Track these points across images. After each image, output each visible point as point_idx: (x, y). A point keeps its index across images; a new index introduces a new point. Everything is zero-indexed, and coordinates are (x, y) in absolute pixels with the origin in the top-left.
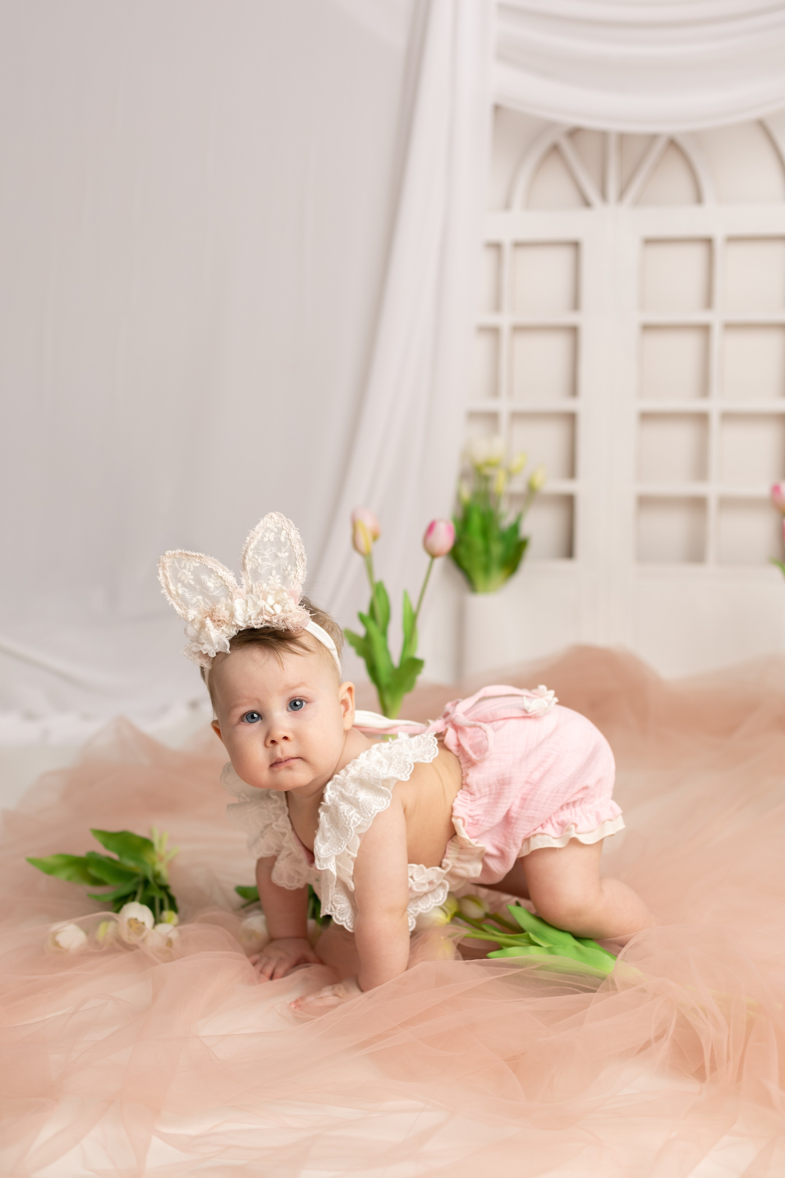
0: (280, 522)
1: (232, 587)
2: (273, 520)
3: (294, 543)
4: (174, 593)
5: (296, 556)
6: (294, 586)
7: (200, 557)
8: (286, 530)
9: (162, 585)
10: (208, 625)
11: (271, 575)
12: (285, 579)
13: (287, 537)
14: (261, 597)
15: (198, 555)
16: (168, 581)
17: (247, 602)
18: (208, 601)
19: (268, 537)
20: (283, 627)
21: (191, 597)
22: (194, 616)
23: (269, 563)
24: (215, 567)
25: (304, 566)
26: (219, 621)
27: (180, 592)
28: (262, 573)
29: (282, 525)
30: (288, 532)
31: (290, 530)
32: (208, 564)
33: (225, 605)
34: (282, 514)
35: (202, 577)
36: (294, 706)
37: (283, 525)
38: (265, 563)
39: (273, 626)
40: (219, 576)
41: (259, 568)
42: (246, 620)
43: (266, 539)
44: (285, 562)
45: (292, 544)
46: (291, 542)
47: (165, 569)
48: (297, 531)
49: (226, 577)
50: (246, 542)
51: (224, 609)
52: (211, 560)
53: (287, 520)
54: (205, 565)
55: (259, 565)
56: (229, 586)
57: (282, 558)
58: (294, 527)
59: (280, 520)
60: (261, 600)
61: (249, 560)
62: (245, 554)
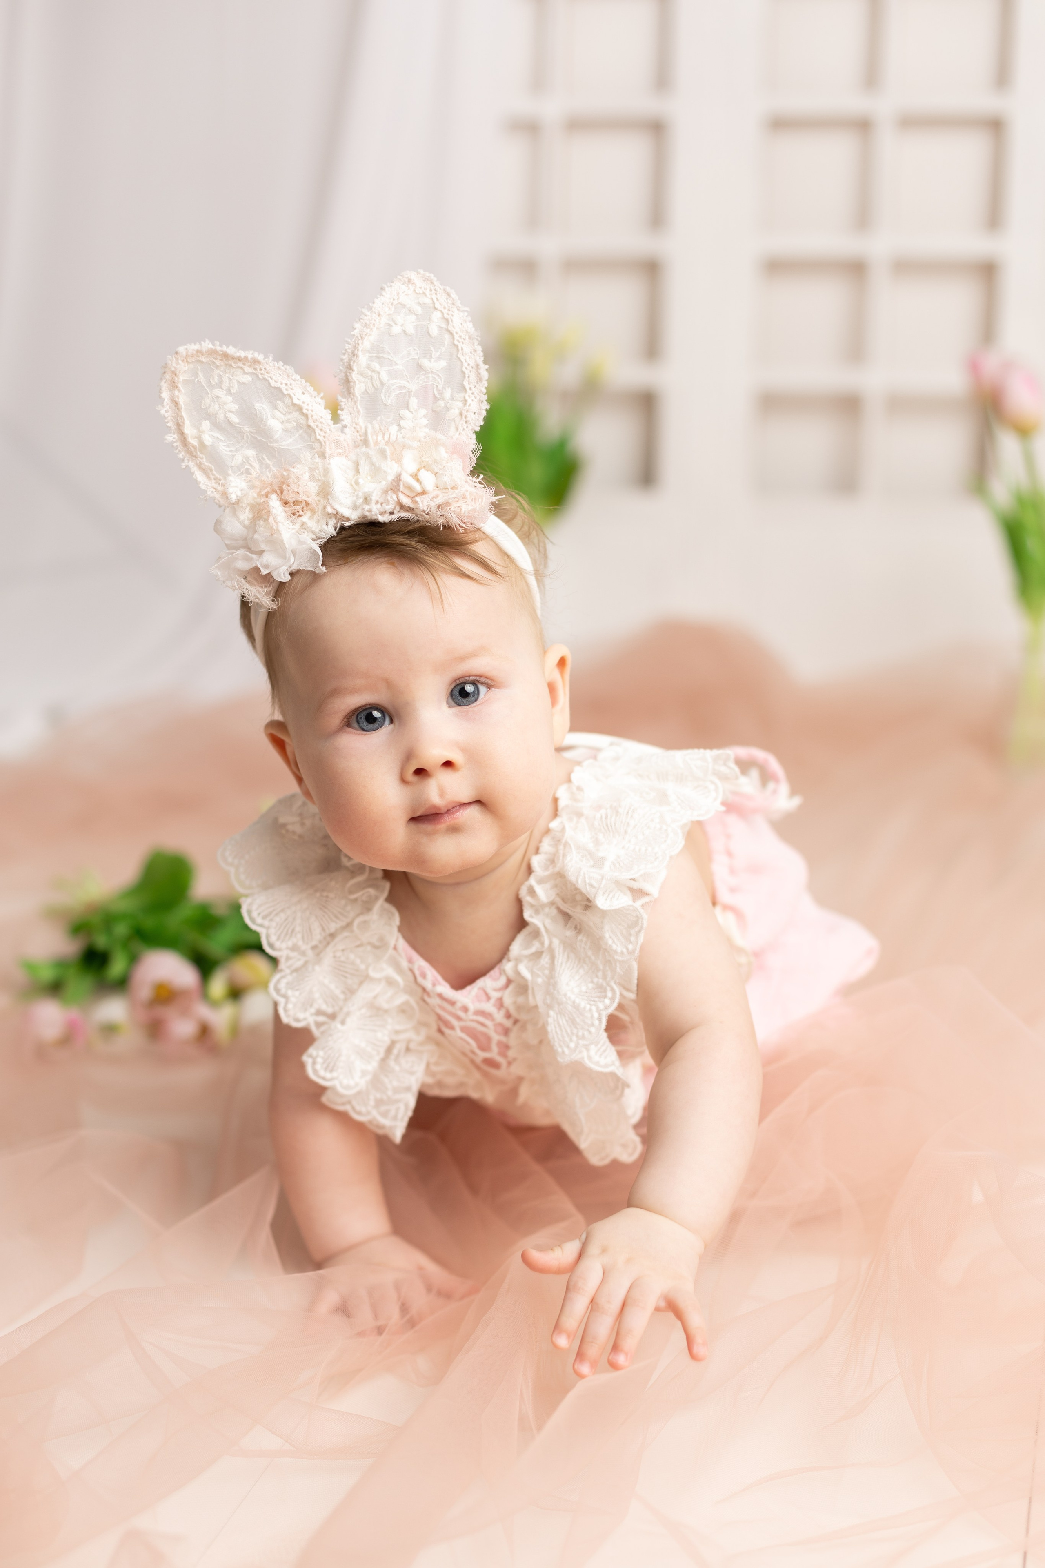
0: (428, 292)
1: (321, 430)
2: (412, 287)
3: (458, 341)
4: (194, 442)
5: (464, 369)
6: (458, 433)
7: (256, 361)
8: (442, 312)
9: (169, 425)
10: (274, 511)
11: (408, 408)
12: (437, 419)
13: (444, 326)
14: (388, 453)
15: (250, 356)
16: (182, 416)
17: (357, 465)
18: (268, 461)
19: (402, 325)
20: (441, 521)
21: (231, 451)
22: (242, 490)
23: (403, 383)
24: (286, 384)
25: (481, 392)
26: (296, 503)
27: (208, 440)
28: (389, 403)
29: (432, 299)
30: (446, 316)
31: (450, 312)
32: (272, 379)
33: (310, 468)
34: (432, 276)
35: (257, 406)
36: (460, 698)
37: (435, 300)
38: (395, 381)
39: (417, 518)
40: (294, 405)
41: (383, 391)
42: (358, 504)
43: (396, 330)
44: (439, 380)
45: (456, 343)
46: (454, 339)
47: (177, 387)
48: (466, 314)
49: (310, 408)
50: (352, 333)
51: (306, 476)
52: (279, 368)
53: (444, 290)
54: (264, 379)
55: (382, 384)
56: (316, 428)
57: (432, 372)
58: (460, 305)
59: (428, 290)
60: (389, 459)
61: (361, 374)
62: (350, 360)
